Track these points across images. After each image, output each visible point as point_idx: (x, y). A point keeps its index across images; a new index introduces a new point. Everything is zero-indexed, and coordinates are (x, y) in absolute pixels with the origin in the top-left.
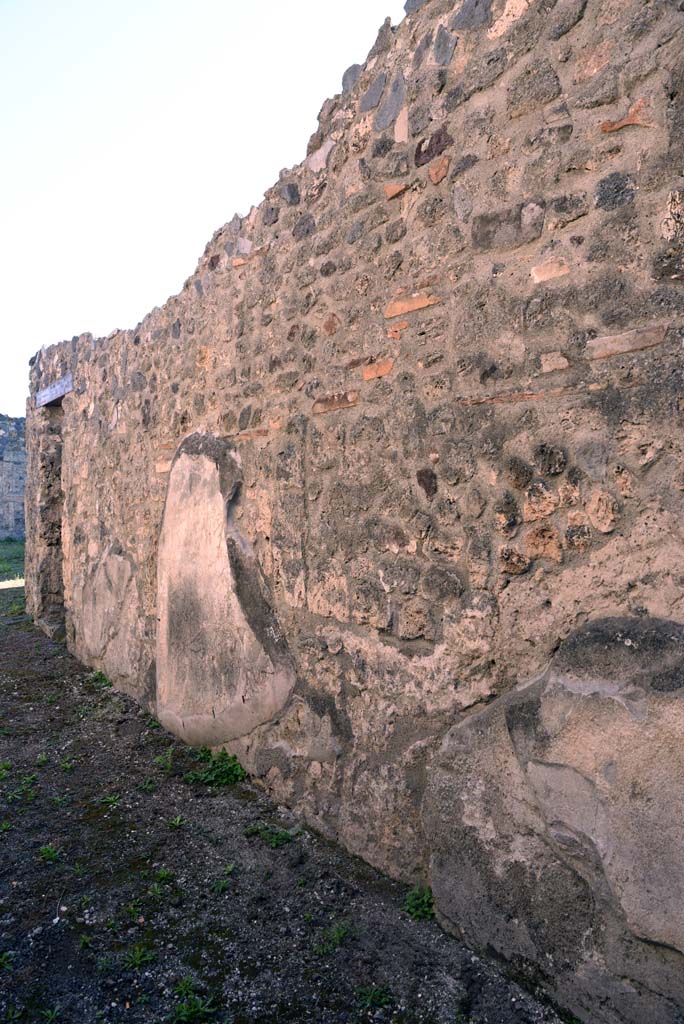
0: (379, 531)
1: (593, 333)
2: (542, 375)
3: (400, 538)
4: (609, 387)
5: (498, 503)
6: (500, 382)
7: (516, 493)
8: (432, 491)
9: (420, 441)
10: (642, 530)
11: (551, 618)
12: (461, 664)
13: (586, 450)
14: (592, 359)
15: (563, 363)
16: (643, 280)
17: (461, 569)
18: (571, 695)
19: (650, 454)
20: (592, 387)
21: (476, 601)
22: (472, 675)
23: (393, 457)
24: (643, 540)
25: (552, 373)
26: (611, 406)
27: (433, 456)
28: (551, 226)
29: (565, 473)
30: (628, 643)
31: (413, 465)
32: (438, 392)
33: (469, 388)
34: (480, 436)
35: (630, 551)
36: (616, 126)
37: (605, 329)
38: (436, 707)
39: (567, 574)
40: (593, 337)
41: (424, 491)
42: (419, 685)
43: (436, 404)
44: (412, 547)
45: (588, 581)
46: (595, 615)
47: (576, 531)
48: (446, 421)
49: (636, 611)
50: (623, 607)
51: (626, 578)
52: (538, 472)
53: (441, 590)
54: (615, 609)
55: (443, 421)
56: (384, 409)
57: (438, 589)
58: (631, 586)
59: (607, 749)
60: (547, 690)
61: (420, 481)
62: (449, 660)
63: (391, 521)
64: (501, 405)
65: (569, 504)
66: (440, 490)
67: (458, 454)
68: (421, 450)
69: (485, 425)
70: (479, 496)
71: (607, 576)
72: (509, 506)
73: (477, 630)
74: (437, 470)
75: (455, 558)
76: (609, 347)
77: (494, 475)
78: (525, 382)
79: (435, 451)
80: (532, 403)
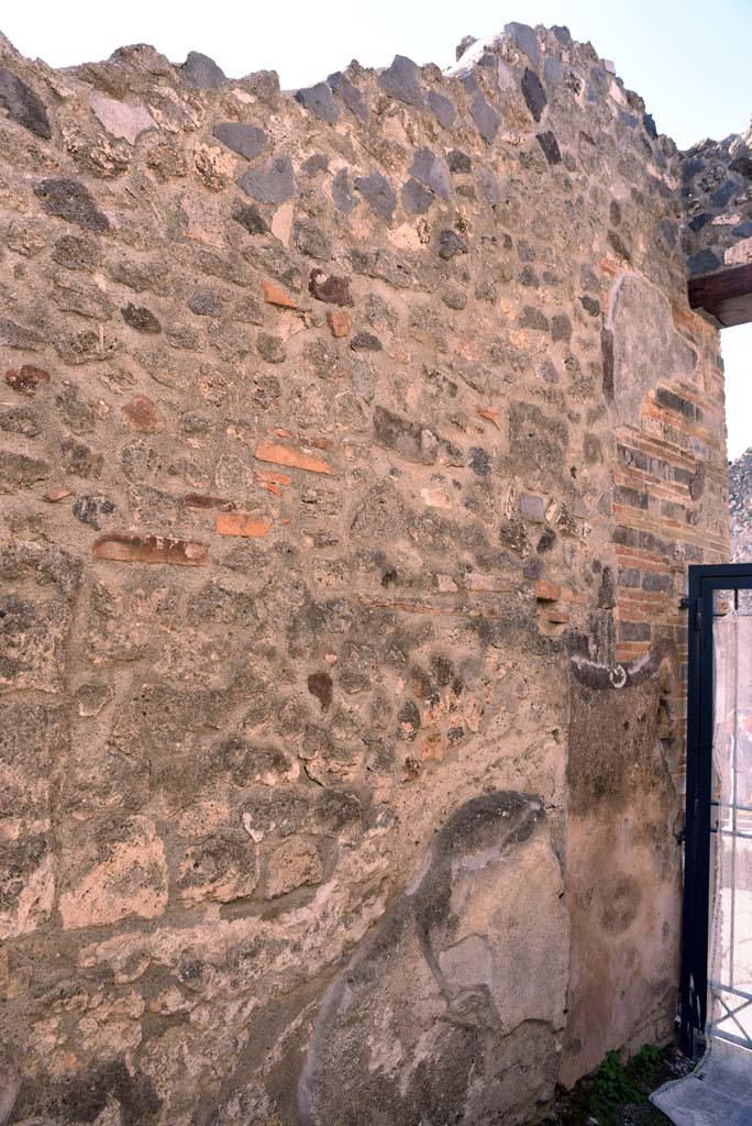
0: (242, 758)
1: (470, 568)
2: (439, 593)
3: (278, 762)
4: (481, 615)
5: (401, 712)
6: (400, 589)
7: (418, 702)
8: (326, 699)
9: (315, 638)
10: (496, 726)
11: (430, 814)
12: (352, 895)
13: (467, 663)
14: (471, 590)
15: (454, 587)
16: (495, 541)
17: (358, 787)
18: (472, 871)
19: (503, 671)
20: (472, 613)
21: (380, 817)
22: (363, 902)
23: (270, 654)
24: (496, 734)
25: (445, 594)
26: (483, 630)
27: (330, 658)
28: (441, 461)
29: (452, 684)
30: (504, 814)
31: (303, 668)
32: (332, 580)
33: (367, 586)
34: (384, 641)
35: (488, 743)
36: (486, 414)
37: (477, 567)
38: (321, 963)
39: (441, 771)
40: (470, 572)
41: (318, 699)
42: (296, 948)
43: (329, 595)
44: (295, 772)
45: (459, 773)
46: (462, 800)
47: (457, 733)
48: (346, 618)
49: (488, 790)
50: (480, 788)
51: (483, 766)
52: (434, 682)
53: (340, 817)
54: (475, 792)
55: (343, 617)
56: (257, 585)
57: (335, 818)
58: (487, 771)
59: (495, 902)
60: (454, 878)
61: (312, 689)
62: (338, 896)
63: (262, 742)
64: (403, 613)
65: (453, 708)
66: (335, 699)
67: (362, 658)
68: (315, 648)
69: (390, 630)
70: (381, 704)
71: (471, 767)
72: (411, 715)
73: (378, 849)
74: (333, 674)
75: (351, 776)
76: (481, 583)
77: (401, 684)
78: (426, 596)
79: (331, 652)
80: (430, 616)
